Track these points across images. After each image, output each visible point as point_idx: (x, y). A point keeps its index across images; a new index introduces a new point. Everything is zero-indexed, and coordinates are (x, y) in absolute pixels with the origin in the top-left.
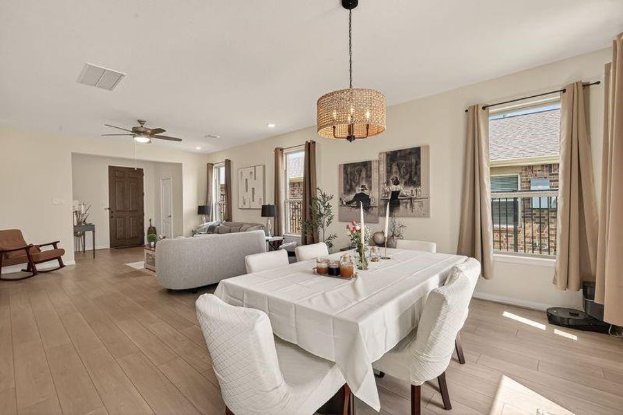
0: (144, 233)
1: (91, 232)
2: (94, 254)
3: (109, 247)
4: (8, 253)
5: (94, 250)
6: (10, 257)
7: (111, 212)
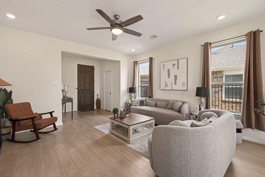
0: (94, 102)
1: (71, 103)
2: (72, 114)
3: (77, 110)
4: (19, 122)
5: (72, 111)
6: (21, 125)
7: (78, 90)
